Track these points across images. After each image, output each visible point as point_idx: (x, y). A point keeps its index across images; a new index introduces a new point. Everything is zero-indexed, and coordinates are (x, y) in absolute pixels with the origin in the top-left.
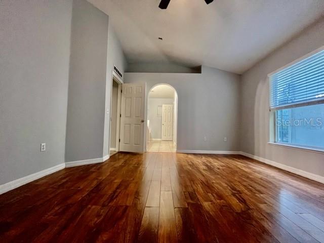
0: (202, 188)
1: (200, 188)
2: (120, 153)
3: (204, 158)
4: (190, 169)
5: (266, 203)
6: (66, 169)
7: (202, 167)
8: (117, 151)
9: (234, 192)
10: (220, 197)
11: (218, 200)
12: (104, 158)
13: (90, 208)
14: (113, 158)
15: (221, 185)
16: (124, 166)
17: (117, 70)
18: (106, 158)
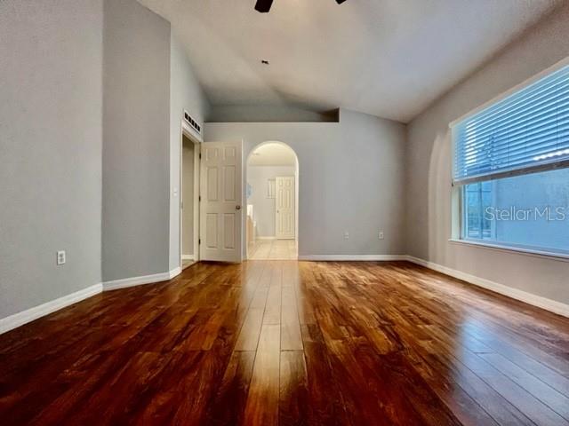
0: (331, 318)
1: (329, 320)
2: (202, 263)
3: (343, 268)
4: (318, 287)
5: (431, 339)
6: (104, 293)
7: (338, 283)
8: (196, 259)
9: (383, 322)
10: (359, 331)
11: (355, 335)
12: (170, 272)
14: (188, 272)
15: (364, 312)
16: (205, 286)
17: (190, 120)
18: (174, 272)
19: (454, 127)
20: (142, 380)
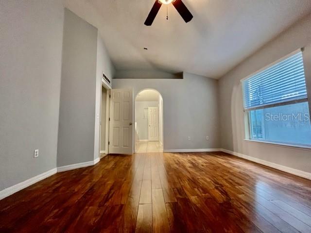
0: (189, 184)
1: (186, 184)
2: (110, 155)
3: (189, 156)
4: (178, 167)
5: (244, 194)
6: (58, 174)
7: (188, 165)
8: (107, 153)
9: (217, 185)
10: (205, 190)
11: (203, 193)
12: (94, 161)
13: (87, 209)
14: (103, 160)
15: (205, 180)
16: (115, 168)
17: (105, 77)
18: (97, 160)
19: (243, 81)
20: (92, 222)
